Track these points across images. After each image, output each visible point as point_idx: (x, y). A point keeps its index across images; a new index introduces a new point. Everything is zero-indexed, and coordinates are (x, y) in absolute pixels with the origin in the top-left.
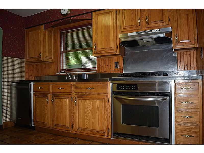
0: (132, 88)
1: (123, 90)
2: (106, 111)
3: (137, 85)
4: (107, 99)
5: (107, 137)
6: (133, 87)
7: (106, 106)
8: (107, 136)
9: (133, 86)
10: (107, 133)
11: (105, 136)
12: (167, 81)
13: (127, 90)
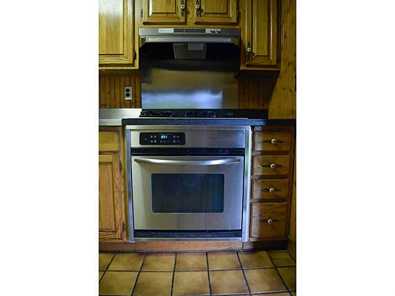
0: (172, 141)
1: (154, 144)
2: (115, 189)
3: (184, 134)
4: (117, 164)
5: (121, 241)
6: (176, 139)
7: (116, 179)
8: (121, 239)
9: (176, 136)
10: (119, 232)
11: (116, 239)
12: (241, 128)
13: (163, 144)
